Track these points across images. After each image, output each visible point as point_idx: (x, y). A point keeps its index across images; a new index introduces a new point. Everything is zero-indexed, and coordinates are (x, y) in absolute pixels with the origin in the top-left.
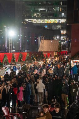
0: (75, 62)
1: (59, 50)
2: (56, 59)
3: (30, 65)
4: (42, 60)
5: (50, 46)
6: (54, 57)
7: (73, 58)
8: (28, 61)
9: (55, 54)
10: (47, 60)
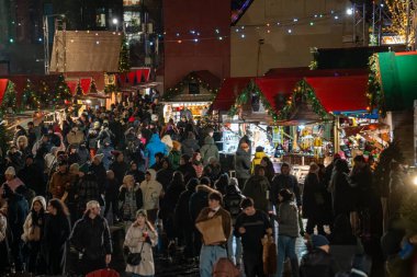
0: (178, 109)
1: (123, 66)
2: (110, 97)
3: (18, 123)
4: (61, 104)
5: (91, 55)
6: (106, 92)
7: (170, 96)
8: (11, 111)
9: (109, 81)
10: (79, 102)
